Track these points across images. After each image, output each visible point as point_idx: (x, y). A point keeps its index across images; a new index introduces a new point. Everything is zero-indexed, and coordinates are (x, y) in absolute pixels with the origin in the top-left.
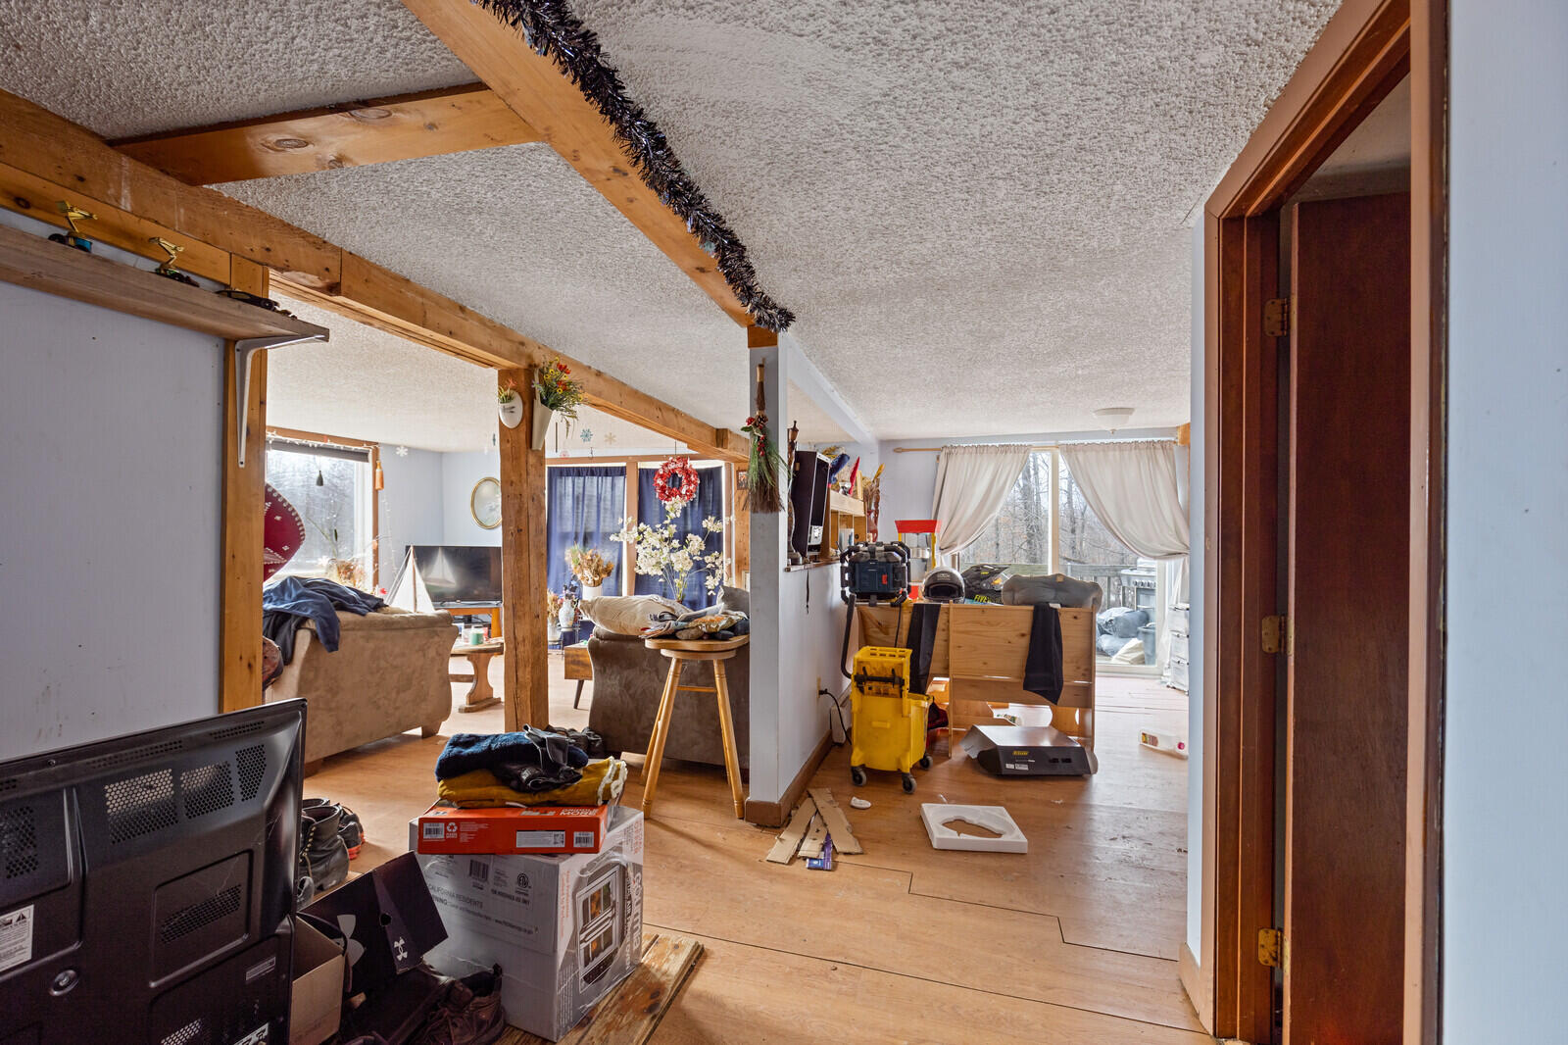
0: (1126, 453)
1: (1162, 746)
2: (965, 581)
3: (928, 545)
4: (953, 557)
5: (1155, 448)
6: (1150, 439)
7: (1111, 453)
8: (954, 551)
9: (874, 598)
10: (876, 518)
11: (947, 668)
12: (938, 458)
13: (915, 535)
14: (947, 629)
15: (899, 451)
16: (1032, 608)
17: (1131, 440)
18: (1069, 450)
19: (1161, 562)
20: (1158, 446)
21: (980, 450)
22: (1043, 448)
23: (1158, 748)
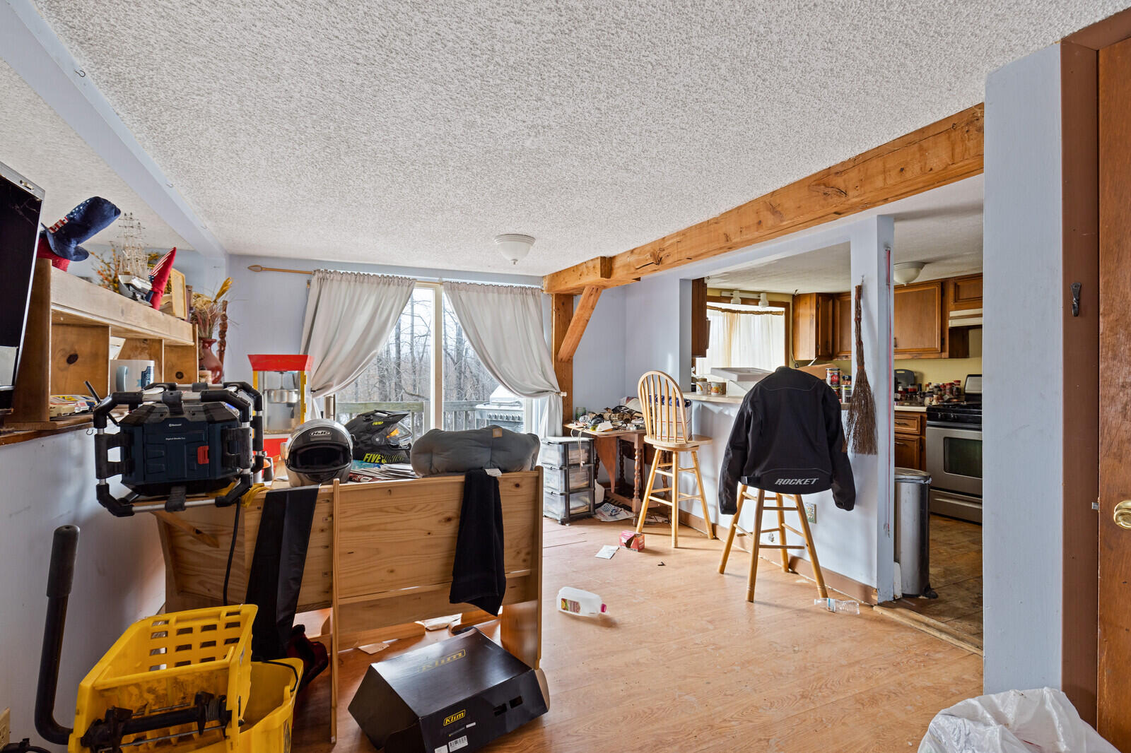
0: (503, 296)
1: (584, 612)
2: (352, 437)
3: (296, 386)
4: (328, 400)
5: (526, 294)
6: (522, 285)
7: (490, 295)
8: (330, 393)
9: (178, 492)
10: (221, 353)
11: (329, 590)
12: (309, 283)
13: (277, 374)
14: (330, 529)
15: (256, 269)
16: (461, 478)
17: (507, 284)
18: (453, 288)
19: (529, 399)
20: (529, 292)
21: (360, 278)
22: (426, 285)
23: (580, 614)
